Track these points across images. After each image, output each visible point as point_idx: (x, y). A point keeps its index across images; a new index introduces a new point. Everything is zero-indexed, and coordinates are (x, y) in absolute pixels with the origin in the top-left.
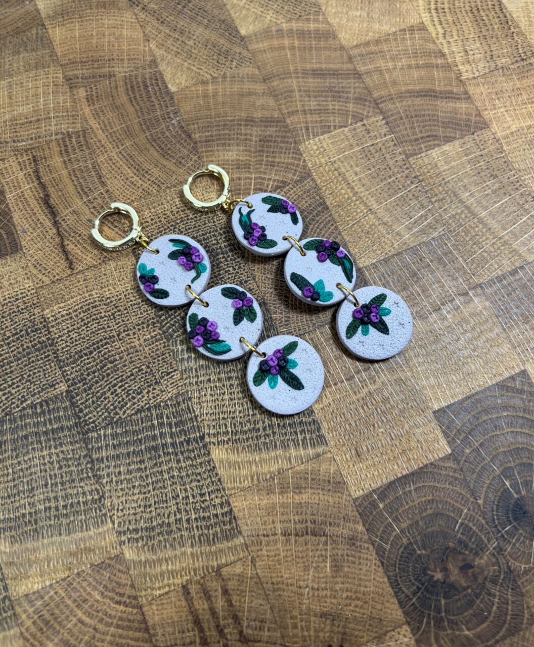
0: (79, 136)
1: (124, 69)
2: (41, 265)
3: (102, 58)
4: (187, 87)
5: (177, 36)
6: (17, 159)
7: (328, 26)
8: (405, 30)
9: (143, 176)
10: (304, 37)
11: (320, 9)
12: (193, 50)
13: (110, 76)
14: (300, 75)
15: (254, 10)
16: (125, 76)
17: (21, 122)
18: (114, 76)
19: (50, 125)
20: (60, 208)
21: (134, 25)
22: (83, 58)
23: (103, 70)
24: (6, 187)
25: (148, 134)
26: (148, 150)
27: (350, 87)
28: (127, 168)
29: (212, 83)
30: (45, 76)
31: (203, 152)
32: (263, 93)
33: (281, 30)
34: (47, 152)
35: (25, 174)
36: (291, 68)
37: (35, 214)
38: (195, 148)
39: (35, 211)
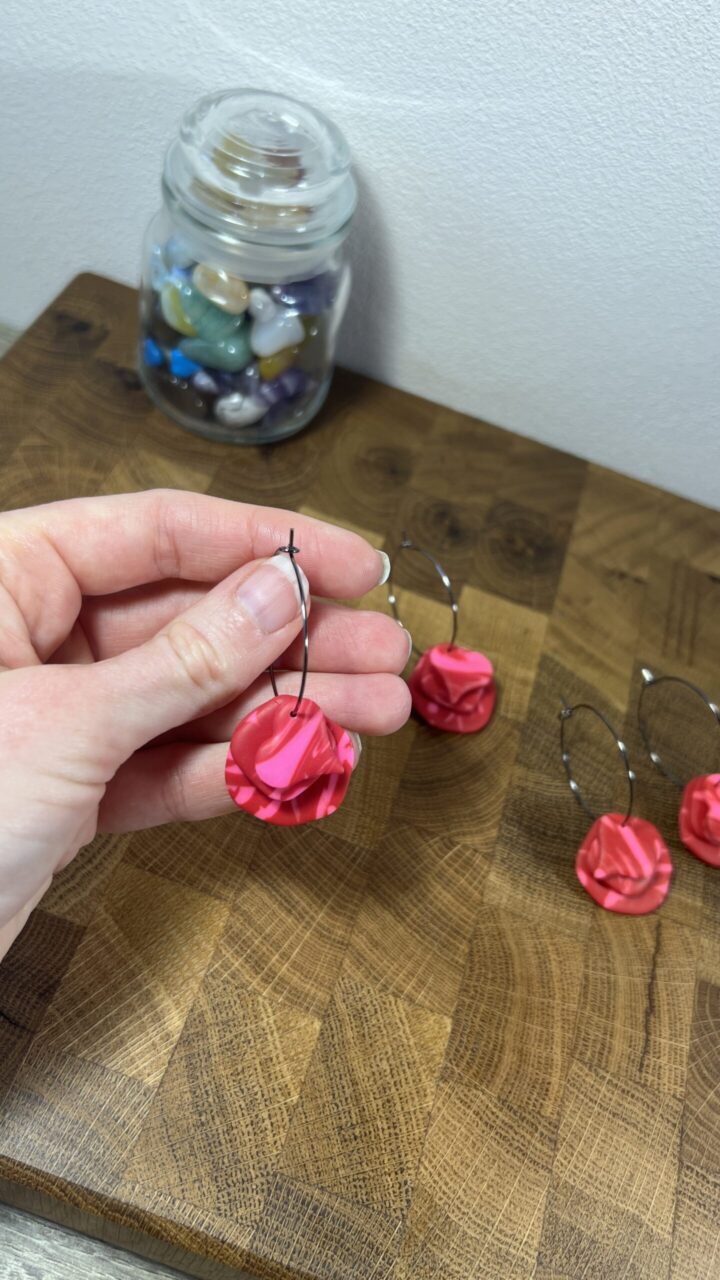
0: (581, 1054)
1: (483, 1098)
2: (686, 949)
3: (497, 1137)
4: (432, 1011)
5: (393, 1090)
6: (659, 1084)
7: (221, 948)
8: (151, 870)
9: (543, 953)
10: (260, 959)
11: (206, 976)
12: (390, 1053)
13: (505, 1101)
14: (307, 918)
15: (277, 1043)
16: (487, 1087)
17: (635, 1131)
18: (499, 1098)
19: (605, 1096)
20: (642, 990)
21: (430, 1155)
22: (519, 1160)
23: (506, 1120)
24: (685, 1059)
25: (509, 992)
26: (521, 974)
27: (274, 862)
28: (554, 974)
29: (402, 992)
30: (578, 1173)
31: (470, 926)
32: (360, 932)
33: (274, 989)
34: (624, 1065)
35: (659, 1058)
36: (308, 934)
37: (668, 1004)
38: (475, 936)
39: (666, 1008)
